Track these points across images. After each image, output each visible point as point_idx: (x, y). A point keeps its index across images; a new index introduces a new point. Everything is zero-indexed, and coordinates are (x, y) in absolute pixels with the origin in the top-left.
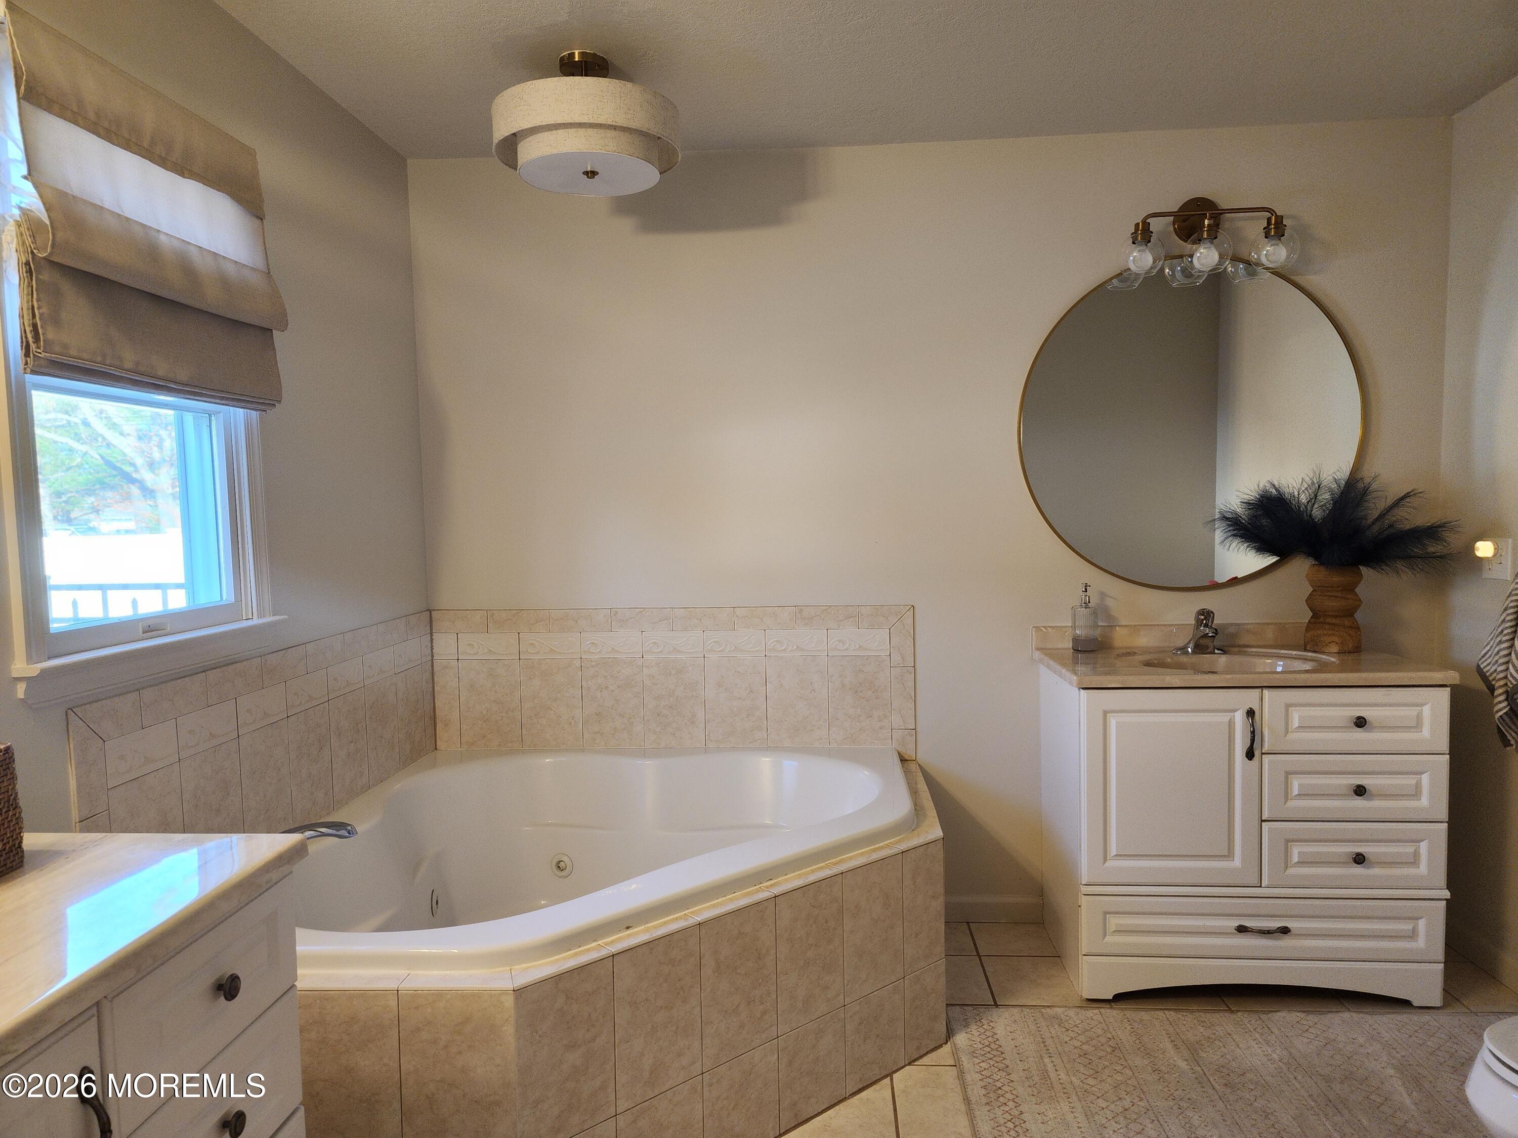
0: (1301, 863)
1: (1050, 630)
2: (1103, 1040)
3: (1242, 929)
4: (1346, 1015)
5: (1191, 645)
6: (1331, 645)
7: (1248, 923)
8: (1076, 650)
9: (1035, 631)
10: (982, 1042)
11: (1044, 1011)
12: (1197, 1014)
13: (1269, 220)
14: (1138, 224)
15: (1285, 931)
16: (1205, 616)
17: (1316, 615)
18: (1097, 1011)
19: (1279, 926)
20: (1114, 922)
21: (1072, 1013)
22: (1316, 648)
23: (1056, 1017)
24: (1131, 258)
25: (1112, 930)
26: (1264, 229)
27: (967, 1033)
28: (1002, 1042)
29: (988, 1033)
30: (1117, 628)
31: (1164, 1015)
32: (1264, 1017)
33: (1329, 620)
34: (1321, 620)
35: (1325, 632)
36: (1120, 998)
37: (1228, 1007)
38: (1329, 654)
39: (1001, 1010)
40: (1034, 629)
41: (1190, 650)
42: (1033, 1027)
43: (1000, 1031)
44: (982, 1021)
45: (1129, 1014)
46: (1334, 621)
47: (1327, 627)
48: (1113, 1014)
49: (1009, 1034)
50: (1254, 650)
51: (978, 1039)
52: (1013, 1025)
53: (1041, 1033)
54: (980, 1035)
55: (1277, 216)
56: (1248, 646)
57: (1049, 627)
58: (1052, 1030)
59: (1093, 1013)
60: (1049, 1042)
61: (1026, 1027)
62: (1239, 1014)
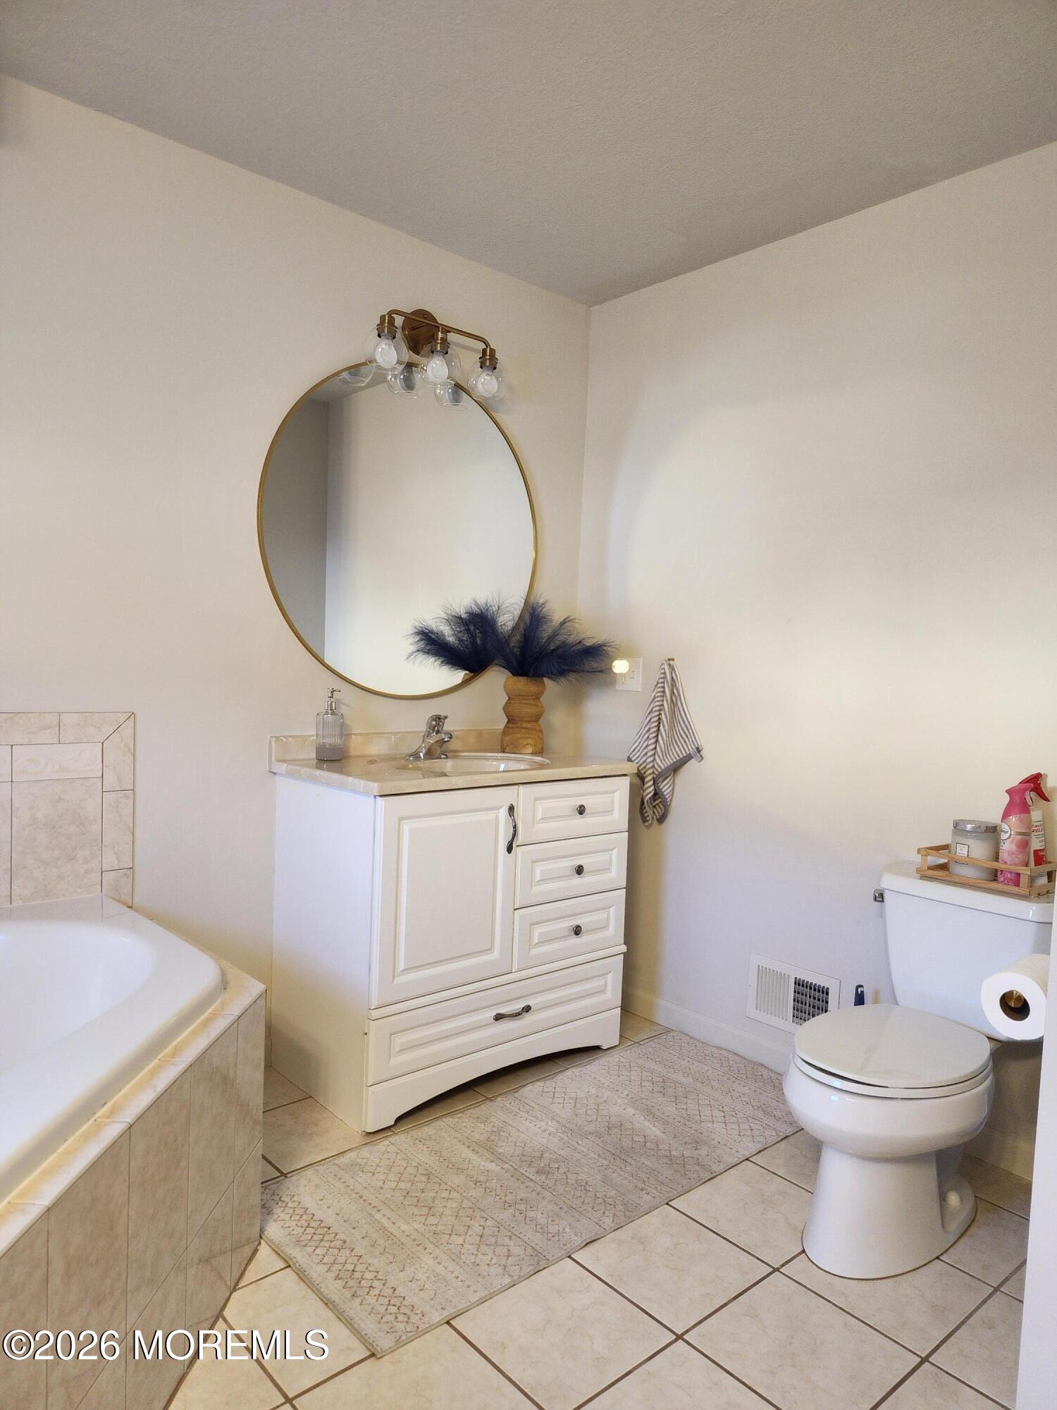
0: (540, 943)
1: (290, 739)
2: (413, 1171)
3: (498, 1017)
4: (569, 1073)
5: (424, 751)
6: (527, 746)
7: (503, 1010)
8: (321, 760)
9: (276, 742)
10: (299, 1224)
11: (337, 1162)
12: (469, 1112)
13: (484, 351)
14: (384, 316)
15: (527, 1009)
16: (437, 722)
17: (511, 720)
18: (386, 1142)
19: (523, 1006)
20: (400, 1040)
21: (365, 1152)
22: (516, 751)
23: (354, 1164)
24: (380, 350)
25: (397, 1050)
26: (480, 358)
27: (275, 1221)
28: (319, 1215)
29: (299, 1211)
30: (353, 736)
31: (443, 1124)
32: (516, 1095)
33: (525, 725)
34: (519, 725)
35: (523, 735)
36: (399, 1120)
37: (485, 1096)
38: (526, 754)
39: (295, 1178)
40: (274, 739)
41: (422, 755)
42: (338, 1184)
43: (308, 1201)
44: (282, 1199)
45: (414, 1133)
46: (529, 725)
47: (524, 731)
48: (402, 1139)
49: (320, 1203)
50: (465, 754)
51: (293, 1224)
52: (318, 1191)
53: (351, 1187)
54: (291, 1217)
55: (491, 350)
56: (460, 751)
57: (290, 736)
58: (360, 1180)
59: (384, 1145)
60: (365, 1194)
61: (332, 1187)
62: (499, 1099)
